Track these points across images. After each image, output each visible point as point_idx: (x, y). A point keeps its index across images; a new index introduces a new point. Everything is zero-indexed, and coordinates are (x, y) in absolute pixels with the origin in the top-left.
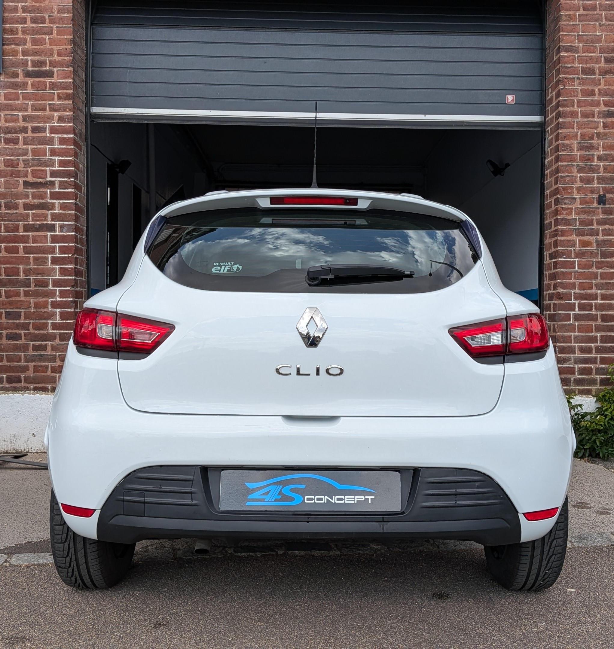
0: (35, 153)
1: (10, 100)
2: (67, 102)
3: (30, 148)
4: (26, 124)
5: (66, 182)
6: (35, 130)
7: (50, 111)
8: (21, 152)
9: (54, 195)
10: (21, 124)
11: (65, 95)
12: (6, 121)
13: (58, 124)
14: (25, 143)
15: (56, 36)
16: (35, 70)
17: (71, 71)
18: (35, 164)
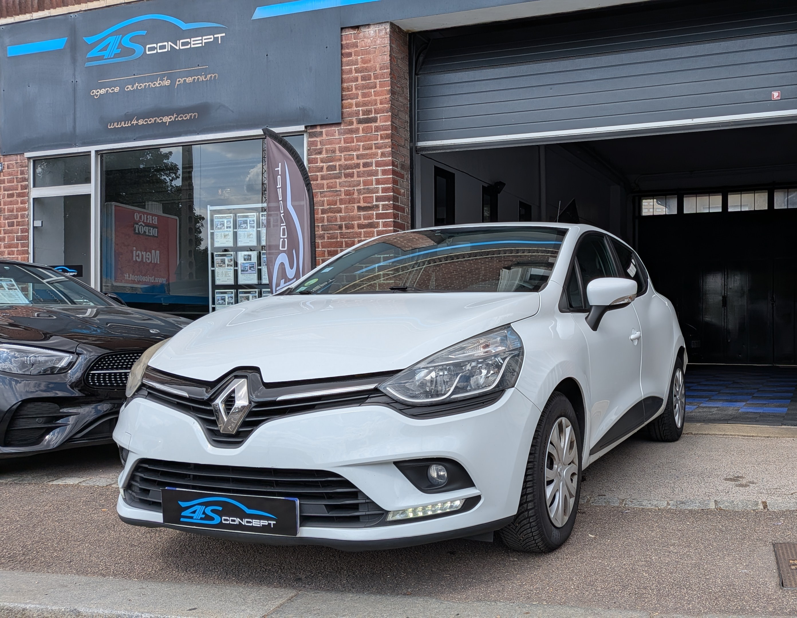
0: (365, 183)
1: (348, 143)
2: (387, 141)
3: (362, 179)
4: (359, 161)
5: (387, 205)
6: (365, 165)
7: (375, 149)
8: (356, 184)
9: (379, 216)
10: (356, 161)
11: (385, 135)
12: (345, 160)
13: (381, 159)
14: (358, 176)
15: (379, 89)
16: (365, 118)
17: (389, 115)
18: (365, 192)
